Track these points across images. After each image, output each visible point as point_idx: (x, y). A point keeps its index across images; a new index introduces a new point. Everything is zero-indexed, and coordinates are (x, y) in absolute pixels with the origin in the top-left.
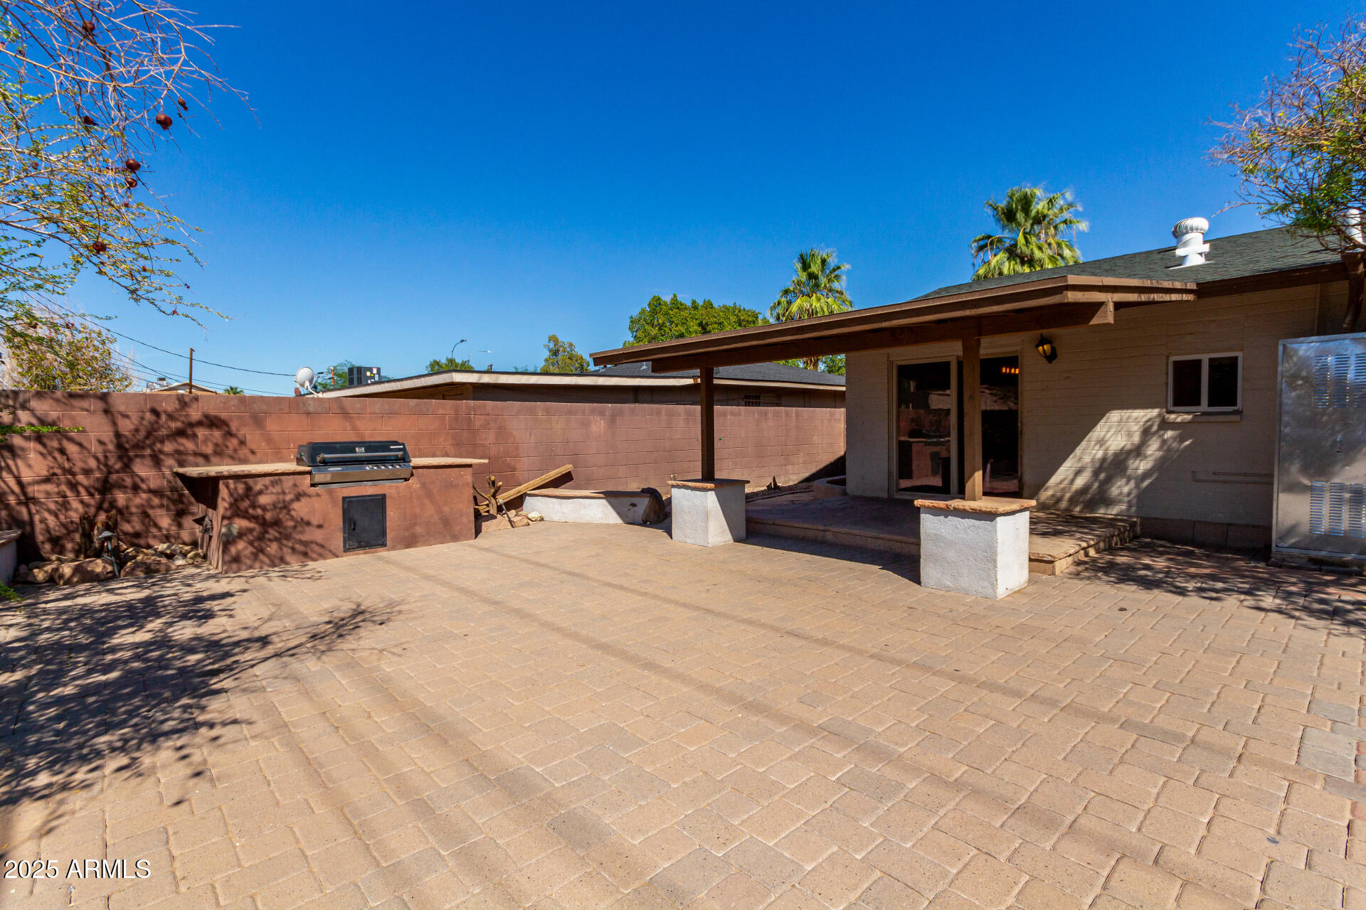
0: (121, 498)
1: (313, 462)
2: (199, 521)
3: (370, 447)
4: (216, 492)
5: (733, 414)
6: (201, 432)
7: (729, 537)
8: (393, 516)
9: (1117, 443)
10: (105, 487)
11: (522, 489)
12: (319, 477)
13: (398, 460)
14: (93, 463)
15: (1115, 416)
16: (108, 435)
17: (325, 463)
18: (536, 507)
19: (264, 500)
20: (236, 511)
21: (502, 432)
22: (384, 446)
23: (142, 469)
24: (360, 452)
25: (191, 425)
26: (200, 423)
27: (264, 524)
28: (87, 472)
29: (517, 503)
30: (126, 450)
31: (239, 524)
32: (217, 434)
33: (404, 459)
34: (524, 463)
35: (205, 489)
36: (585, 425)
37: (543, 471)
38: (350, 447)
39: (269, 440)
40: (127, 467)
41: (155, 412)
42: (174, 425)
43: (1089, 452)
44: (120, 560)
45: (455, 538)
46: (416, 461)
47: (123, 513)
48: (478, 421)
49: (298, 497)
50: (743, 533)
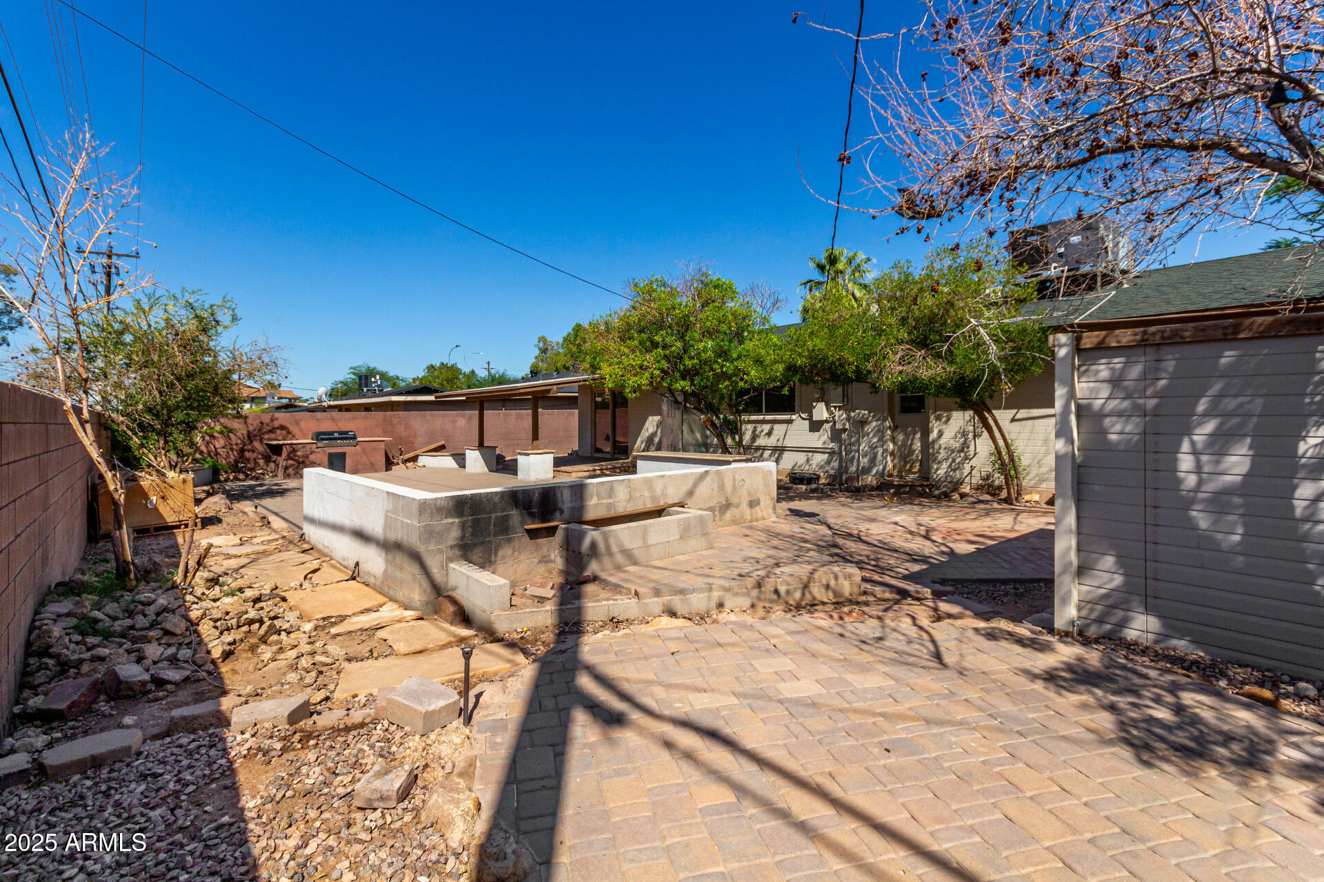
0: (247, 454)
1: (317, 439)
2: (274, 462)
3: (340, 433)
4: (282, 450)
5: (548, 414)
6: (278, 432)
7: (486, 470)
8: (348, 460)
9: (651, 430)
10: (242, 451)
11: (417, 453)
12: (319, 445)
13: (351, 438)
14: (239, 442)
15: (650, 418)
16: (245, 432)
17: (322, 439)
18: (423, 460)
19: (299, 453)
20: (289, 458)
21: (408, 426)
22: (346, 433)
23: (257, 444)
24: (336, 435)
25: (274, 428)
26: (278, 428)
27: (299, 463)
28: (237, 444)
29: (414, 459)
30: (251, 438)
31: (291, 462)
32: (284, 432)
33: (354, 438)
34: (419, 440)
35: (277, 450)
36: (454, 422)
37: (428, 444)
38: (332, 433)
39: (301, 430)
40: (251, 442)
41: (262, 423)
42: (269, 428)
43: (645, 434)
44: (247, 476)
45: (376, 471)
46: (359, 439)
47: (248, 460)
48: (395, 421)
49: (311, 453)
50: (494, 468)
